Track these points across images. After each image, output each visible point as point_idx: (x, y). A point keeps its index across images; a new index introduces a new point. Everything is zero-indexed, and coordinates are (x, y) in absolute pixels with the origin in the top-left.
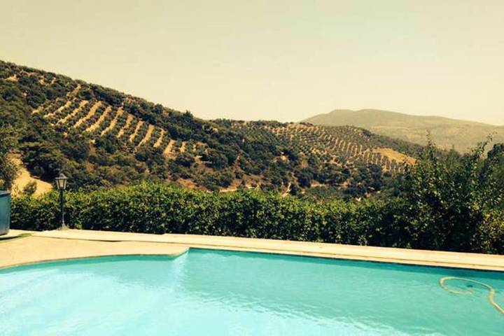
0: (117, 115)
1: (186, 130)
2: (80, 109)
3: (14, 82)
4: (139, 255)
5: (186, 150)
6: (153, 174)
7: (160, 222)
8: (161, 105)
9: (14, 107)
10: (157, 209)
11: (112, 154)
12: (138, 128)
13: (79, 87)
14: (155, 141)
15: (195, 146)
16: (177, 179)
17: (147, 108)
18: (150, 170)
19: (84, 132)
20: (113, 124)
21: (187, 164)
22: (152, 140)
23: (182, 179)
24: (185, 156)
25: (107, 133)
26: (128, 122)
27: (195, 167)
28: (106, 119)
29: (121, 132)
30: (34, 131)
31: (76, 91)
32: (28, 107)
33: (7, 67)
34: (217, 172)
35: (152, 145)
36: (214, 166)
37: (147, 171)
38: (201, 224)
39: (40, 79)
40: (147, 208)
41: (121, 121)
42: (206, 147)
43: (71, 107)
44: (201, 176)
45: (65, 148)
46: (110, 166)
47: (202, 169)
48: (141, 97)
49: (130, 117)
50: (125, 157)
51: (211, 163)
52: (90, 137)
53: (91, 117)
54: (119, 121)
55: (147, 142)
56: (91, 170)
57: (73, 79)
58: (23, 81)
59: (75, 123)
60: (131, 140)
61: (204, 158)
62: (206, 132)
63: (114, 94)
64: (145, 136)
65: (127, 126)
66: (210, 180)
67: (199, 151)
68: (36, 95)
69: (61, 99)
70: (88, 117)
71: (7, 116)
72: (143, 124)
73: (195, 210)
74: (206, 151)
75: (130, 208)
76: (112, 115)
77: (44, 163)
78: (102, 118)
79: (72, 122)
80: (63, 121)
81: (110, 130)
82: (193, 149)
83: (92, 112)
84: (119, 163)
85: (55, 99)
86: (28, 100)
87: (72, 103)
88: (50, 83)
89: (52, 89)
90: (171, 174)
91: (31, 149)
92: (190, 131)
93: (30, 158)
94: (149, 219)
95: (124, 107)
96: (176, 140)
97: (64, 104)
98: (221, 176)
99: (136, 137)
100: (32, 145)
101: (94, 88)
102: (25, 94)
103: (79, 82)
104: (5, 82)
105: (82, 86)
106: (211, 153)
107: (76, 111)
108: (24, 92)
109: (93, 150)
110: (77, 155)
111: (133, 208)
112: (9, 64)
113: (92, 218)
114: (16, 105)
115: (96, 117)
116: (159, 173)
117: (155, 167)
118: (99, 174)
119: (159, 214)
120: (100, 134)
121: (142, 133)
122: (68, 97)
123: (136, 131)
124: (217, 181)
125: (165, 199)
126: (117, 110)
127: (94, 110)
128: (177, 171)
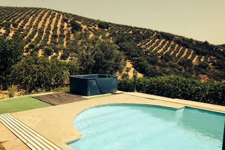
0: (171, 45)
1: (205, 50)
2: (155, 43)
3: (131, 34)
4: (161, 106)
5: (204, 60)
6: (186, 72)
7: (178, 94)
8: (192, 39)
9: (131, 44)
10: (177, 87)
11: (168, 62)
12: (180, 50)
13: (155, 33)
14: (188, 56)
15: (209, 58)
16: (199, 74)
17: (185, 40)
18: (185, 70)
19: (156, 53)
20: (169, 49)
21: (204, 67)
22: (186, 55)
23: (201, 75)
24: (204, 63)
25: (166, 53)
26: (176, 48)
27: (209, 69)
28: (166, 47)
29: (172, 52)
30: (137, 53)
31: (154, 35)
32: (135, 43)
33: (129, 28)
34: (221, 72)
35: (187, 58)
36: (220, 69)
37: (184, 70)
38: (198, 97)
39: (141, 31)
40: (172, 87)
41: (173, 47)
42: (215, 59)
43: (152, 42)
44: (212, 73)
45: (149, 60)
46: (167, 67)
47: (213, 70)
48: (182, 36)
49: (177, 45)
50: (173, 64)
51: (218, 67)
52: (159, 55)
53: (160, 46)
54: (171, 47)
55: (184, 56)
56: (159, 69)
57: (153, 30)
58: (134, 33)
59: (153, 49)
60: (176, 56)
61: (214, 64)
62: (216, 51)
63: (170, 35)
64: (183, 54)
65: (175, 50)
66: (217, 76)
67: (211, 61)
68: (139, 38)
69: (148, 39)
70: (158, 46)
71: (128, 47)
72: (183, 48)
73: (195, 89)
74: (215, 61)
75: (165, 86)
76: (168, 45)
77: (140, 66)
78: (164, 46)
79: (152, 48)
80: (148, 48)
81: (167, 52)
82: (208, 60)
83: (160, 44)
84: (170, 66)
85: (146, 40)
86: (136, 40)
87: (152, 41)
88: (144, 33)
89: (145, 35)
90: (195, 72)
91: (136, 60)
92: (207, 51)
93: (135, 64)
94: (173, 92)
95: (174, 41)
96: (199, 55)
97: (149, 41)
98: (223, 74)
99: (179, 54)
100: (136, 58)
101: (162, 33)
102: (135, 38)
103: (156, 31)
104: (128, 34)
105: (156, 33)
106: (218, 62)
107: (154, 44)
108: (134, 37)
109: (160, 60)
110: (153, 63)
111: (166, 86)
112: (130, 26)
113: (150, 89)
114: (131, 43)
115: (162, 46)
116: (189, 71)
117: (188, 68)
118: (162, 71)
119: (178, 90)
120: (163, 53)
121: (182, 53)
122: (151, 38)
123: (179, 52)
124: (221, 76)
125: (181, 83)
126: (171, 43)
127: (161, 43)
128: (199, 71)
